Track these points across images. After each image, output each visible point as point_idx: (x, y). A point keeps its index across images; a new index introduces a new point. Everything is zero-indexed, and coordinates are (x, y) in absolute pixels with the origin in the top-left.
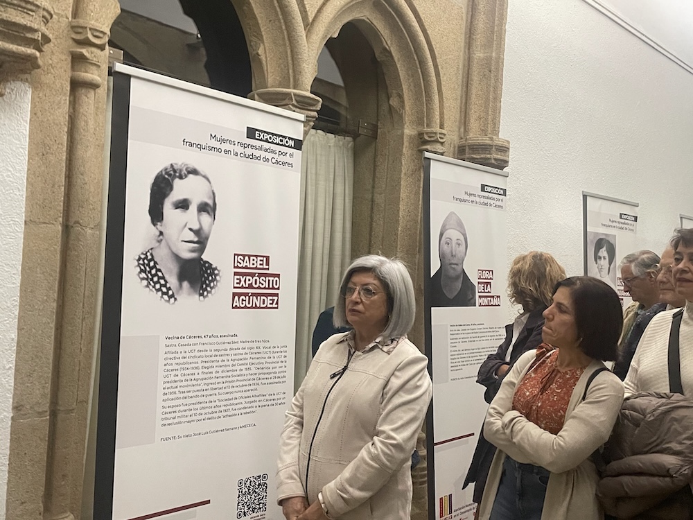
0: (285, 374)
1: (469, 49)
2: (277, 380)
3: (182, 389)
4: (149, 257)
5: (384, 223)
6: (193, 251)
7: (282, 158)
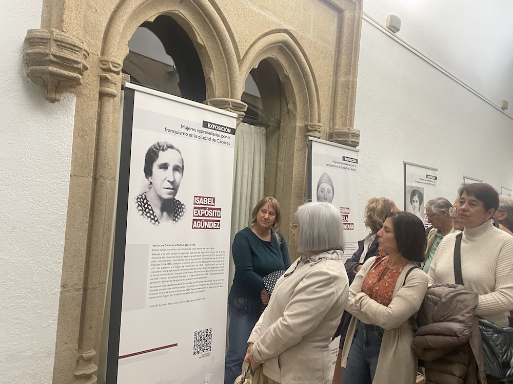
0: (223, 268)
1: (336, 76)
2: (218, 272)
3: (161, 277)
4: (144, 197)
5: (284, 178)
6: (170, 194)
7: (223, 140)
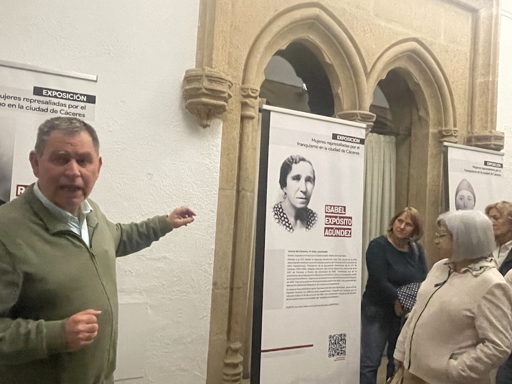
0: (356, 276)
1: (472, 77)
3: (297, 280)
6: (303, 203)
